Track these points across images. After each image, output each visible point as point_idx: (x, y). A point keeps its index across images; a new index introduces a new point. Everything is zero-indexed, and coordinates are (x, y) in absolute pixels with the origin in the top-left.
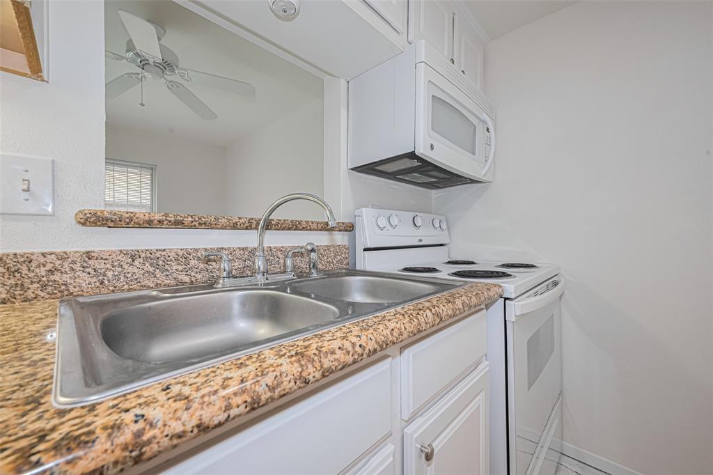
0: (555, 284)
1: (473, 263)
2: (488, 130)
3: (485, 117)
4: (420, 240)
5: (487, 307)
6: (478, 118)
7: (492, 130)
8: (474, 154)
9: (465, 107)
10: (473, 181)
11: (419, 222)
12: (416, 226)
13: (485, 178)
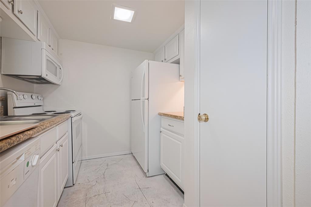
0: (80, 115)
1: (55, 111)
2: (60, 69)
3: (60, 65)
4: (35, 104)
5: (67, 119)
6: (57, 65)
7: (62, 68)
8: (56, 76)
9: (54, 62)
10: (53, 84)
11: (33, 97)
12: (32, 98)
13: (59, 84)
